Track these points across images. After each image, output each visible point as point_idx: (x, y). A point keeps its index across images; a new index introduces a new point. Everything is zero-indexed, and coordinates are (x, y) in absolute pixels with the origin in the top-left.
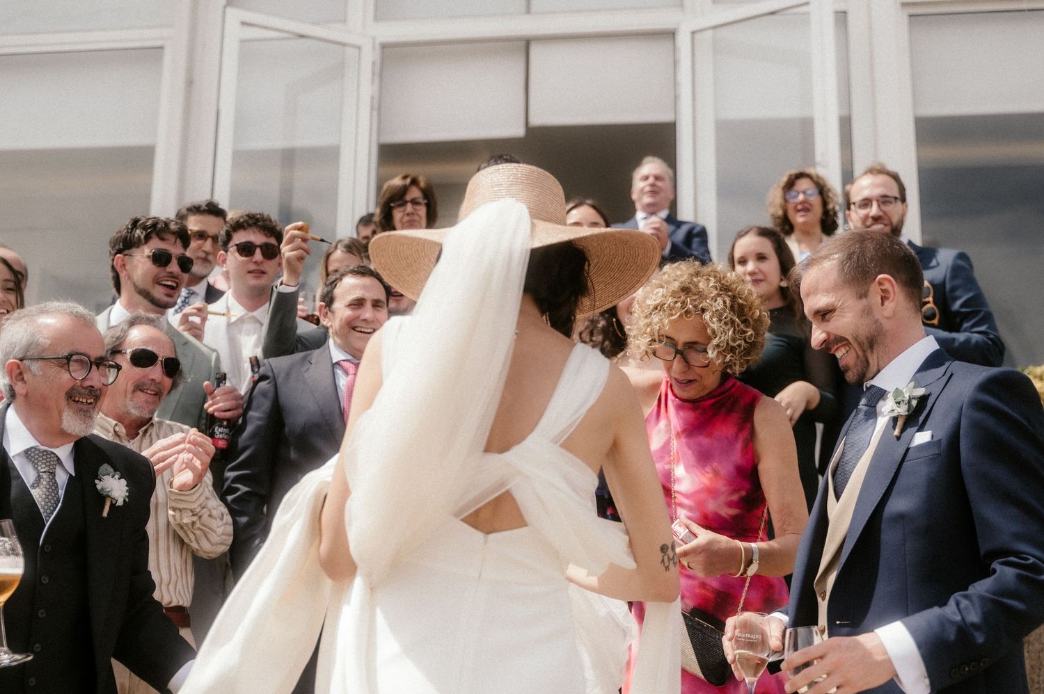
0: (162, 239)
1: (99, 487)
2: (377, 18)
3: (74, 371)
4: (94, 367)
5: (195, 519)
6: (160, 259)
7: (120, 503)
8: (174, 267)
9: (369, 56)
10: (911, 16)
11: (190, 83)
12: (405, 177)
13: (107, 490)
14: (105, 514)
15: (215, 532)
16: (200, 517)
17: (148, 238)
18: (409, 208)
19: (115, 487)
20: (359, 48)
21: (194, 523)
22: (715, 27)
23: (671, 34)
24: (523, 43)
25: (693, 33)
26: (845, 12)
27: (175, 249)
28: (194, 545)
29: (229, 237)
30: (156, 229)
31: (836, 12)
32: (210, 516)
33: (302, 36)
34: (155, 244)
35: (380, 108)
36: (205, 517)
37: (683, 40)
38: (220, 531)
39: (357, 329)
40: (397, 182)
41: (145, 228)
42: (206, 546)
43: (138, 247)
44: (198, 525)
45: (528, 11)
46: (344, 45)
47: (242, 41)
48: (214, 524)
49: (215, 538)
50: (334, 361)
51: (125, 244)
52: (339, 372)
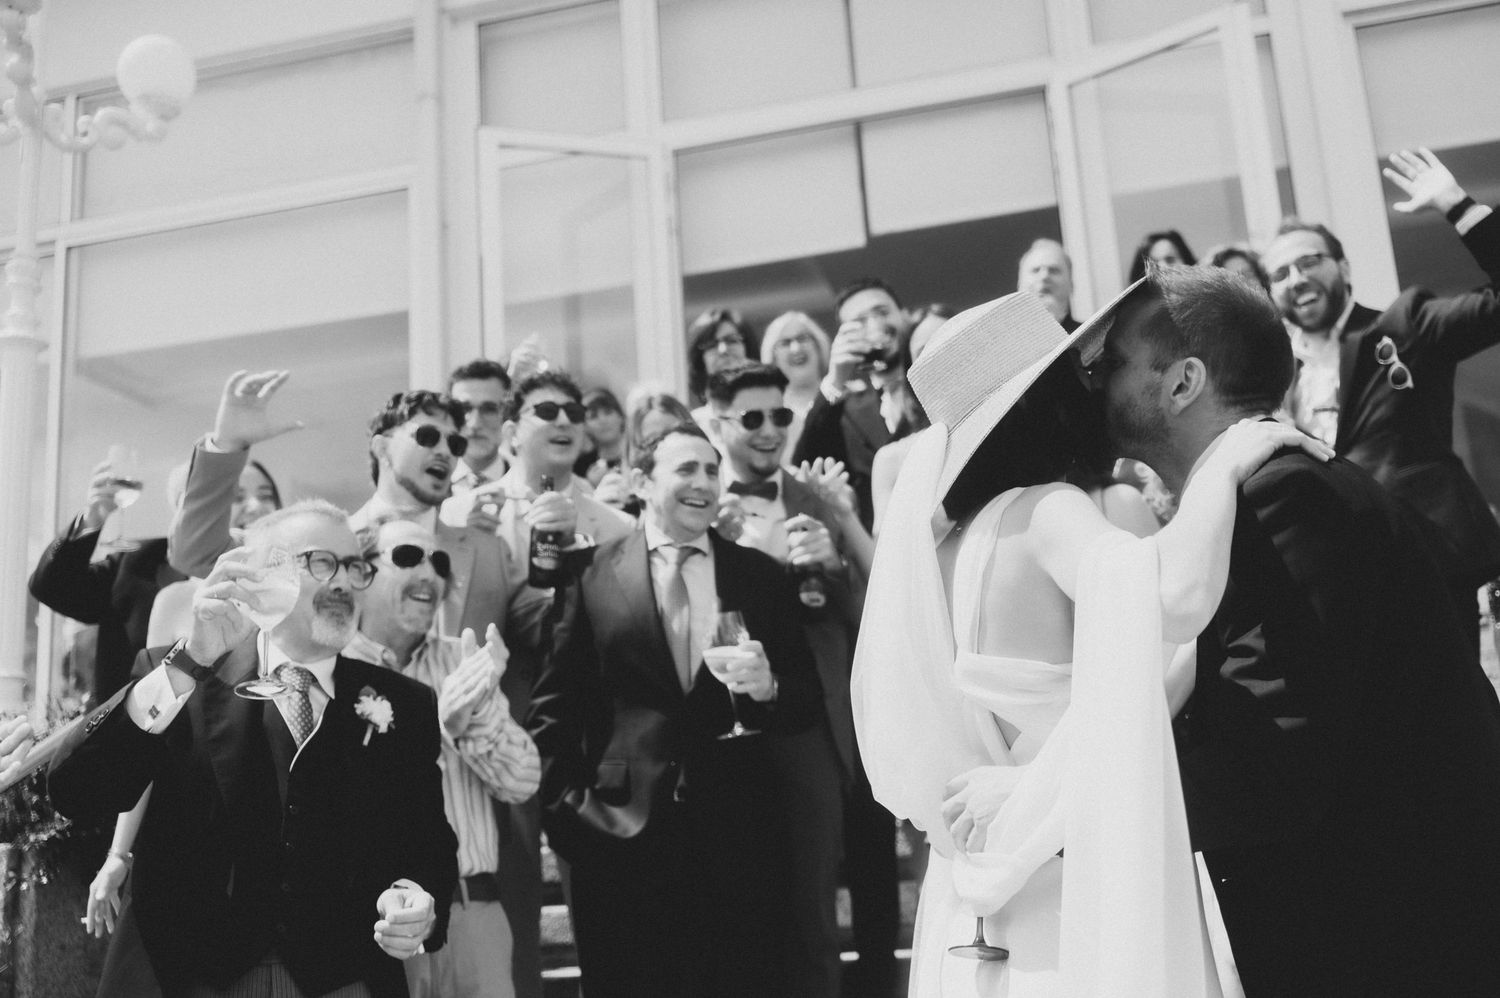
0: (429, 414)
1: (358, 712)
2: (665, 119)
3: (318, 573)
4: (342, 568)
5: (491, 747)
6: (427, 437)
7: (383, 729)
8: (443, 448)
9: (661, 168)
10: (1358, 28)
11: (444, 227)
12: (713, 314)
13: (367, 713)
14: (366, 742)
15: (517, 762)
16: (497, 745)
17: (412, 413)
18: (722, 347)
19: (378, 711)
20: (645, 159)
21: (489, 753)
22: (1097, 76)
23: (1039, 93)
24: (850, 129)
25: (1070, 87)
26: (1268, 35)
27: (445, 427)
28: (495, 782)
29: (519, 401)
30: (423, 402)
31: (1257, 37)
32: (510, 742)
33: (575, 153)
34: (421, 420)
35: (679, 230)
36: (503, 746)
37: (1057, 97)
38: (525, 761)
39: (687, 502)
40: (704, 320)
41: (409, 401)
42: (509, 782)
43: (400, 424)
44: (495, 755)
45: (854, 84)
46: (627, 157)
47: (504, 169)
48: (517, 752)
49: (519, 771)
50: (651, 548)
51: (388, 423)
52: (656, 560)
